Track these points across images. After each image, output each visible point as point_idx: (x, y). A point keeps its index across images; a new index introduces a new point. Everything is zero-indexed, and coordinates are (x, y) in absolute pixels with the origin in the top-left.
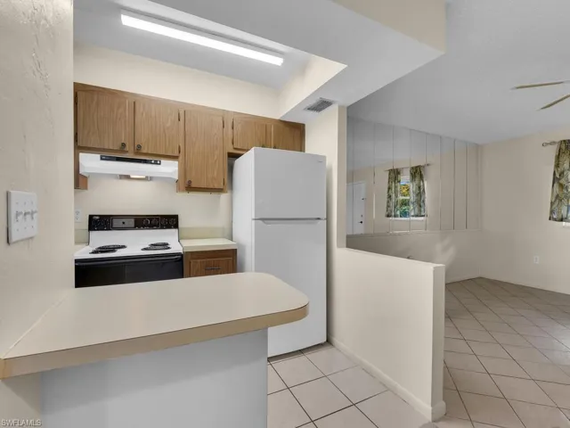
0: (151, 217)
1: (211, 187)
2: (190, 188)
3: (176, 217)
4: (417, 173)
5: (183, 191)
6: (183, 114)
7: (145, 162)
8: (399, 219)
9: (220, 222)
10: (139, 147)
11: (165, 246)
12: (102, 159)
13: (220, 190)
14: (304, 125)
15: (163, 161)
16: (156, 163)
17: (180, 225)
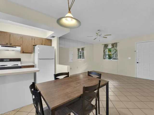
0: (14, 59)
1: (29, 52)
2: (23, 52)
3: (20, 59)
4: (83, 49)
5: (22, 53)
6: (22, 37)
7: (12, 47)
8: (79, 59)
9: (32, 60)
10: (11, 44)
11: (18, 65)
12: (1, 46)
13: (31, 53)
14: (52, 40)
15: (17, 47)
16: (15, 47)
17: (21, 61)
